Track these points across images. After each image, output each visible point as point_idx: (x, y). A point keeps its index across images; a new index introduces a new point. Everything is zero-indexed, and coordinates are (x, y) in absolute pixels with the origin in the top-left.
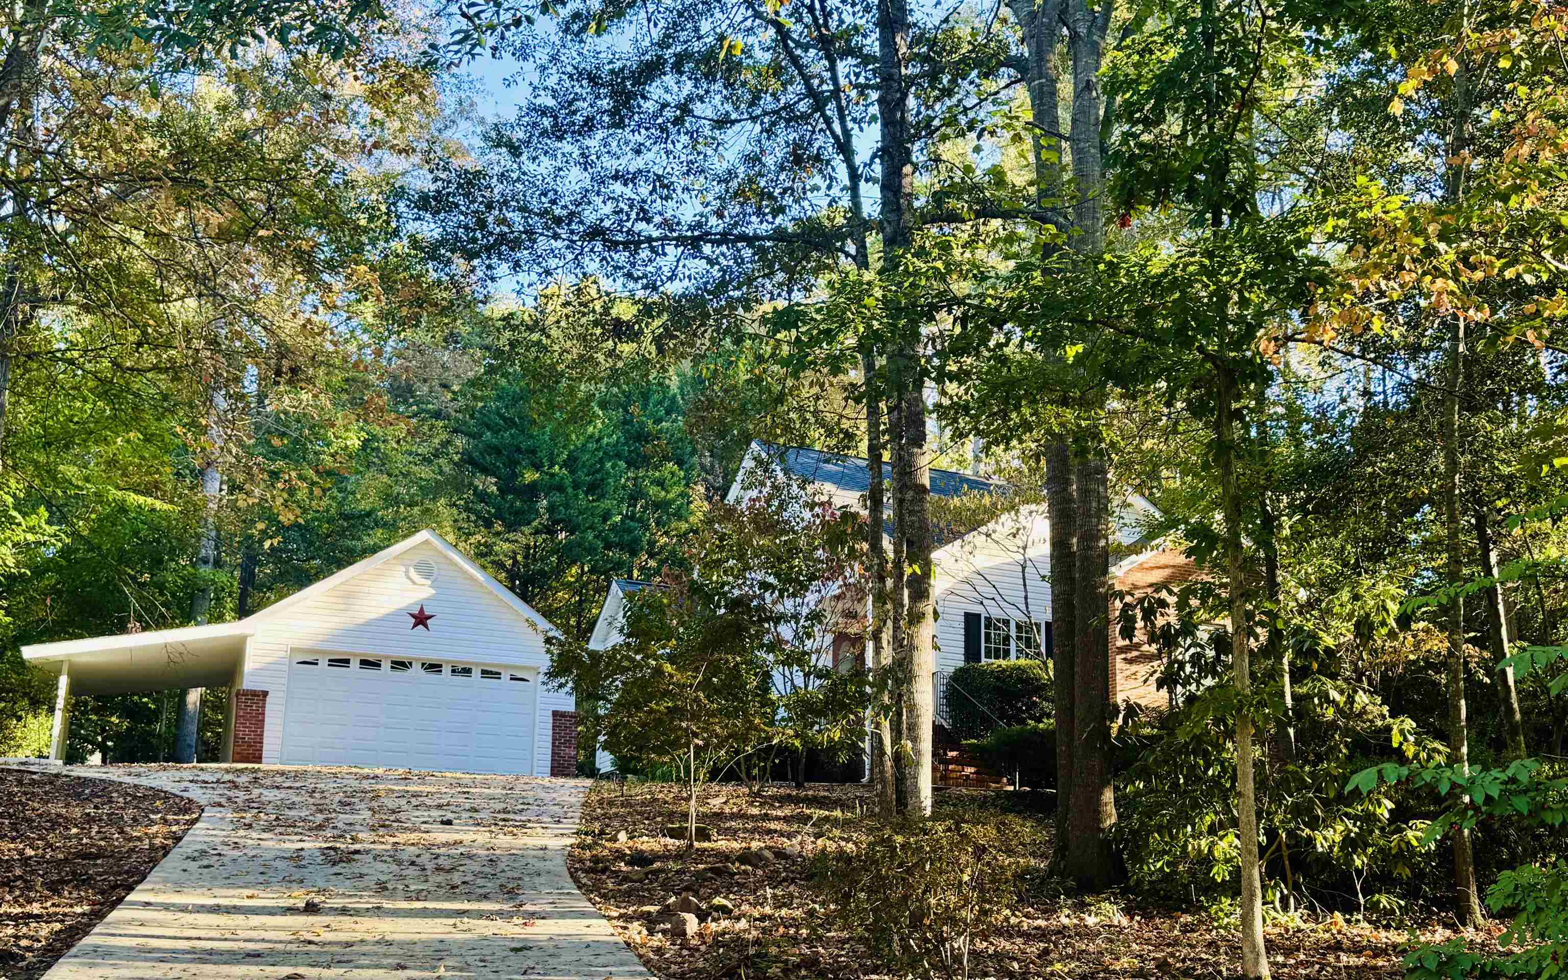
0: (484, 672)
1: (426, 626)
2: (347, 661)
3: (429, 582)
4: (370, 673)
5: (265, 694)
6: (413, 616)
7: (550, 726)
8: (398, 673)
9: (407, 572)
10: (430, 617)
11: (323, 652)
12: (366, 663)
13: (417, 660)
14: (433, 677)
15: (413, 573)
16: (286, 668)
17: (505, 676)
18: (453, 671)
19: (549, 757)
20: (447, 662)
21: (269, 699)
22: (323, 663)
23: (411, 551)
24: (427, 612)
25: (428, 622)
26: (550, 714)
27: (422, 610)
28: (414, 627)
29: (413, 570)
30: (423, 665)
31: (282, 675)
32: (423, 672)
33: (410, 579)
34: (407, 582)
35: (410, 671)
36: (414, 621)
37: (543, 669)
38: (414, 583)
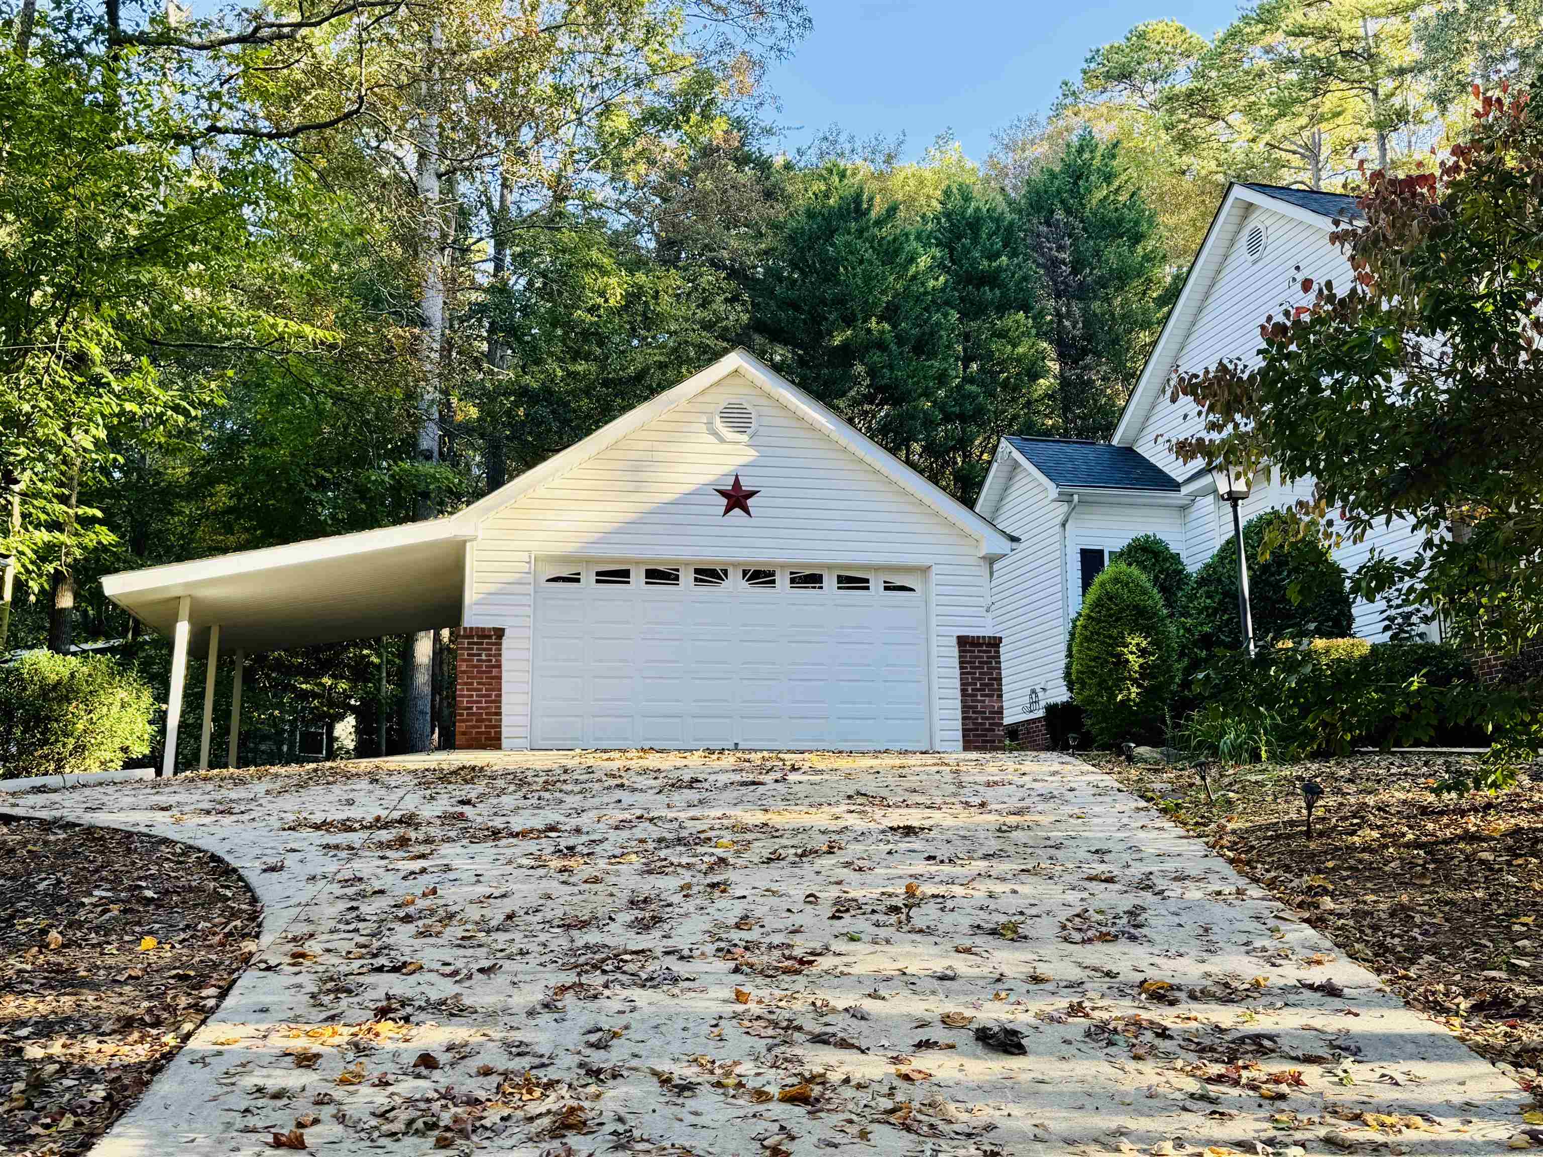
0: (840, 579)
1: (746, 511)
2: (626, 573)
3: (744, 438)
4: (662, 590)
5: (500, 633)
6: (723, 493)
7: (956, 663)
8: (704, 590)
9: (710, 423)
10: (752, 494)
11: (588, 561)
12: (655, 575)
13: (735, 565)
14: (761, 592)
15: (718, 424)
16: (531, 589)
17: (876, 585)
18: (793, 581)
19: (959, 714)
20: (783, 566)
21: (506, 642)
22: (588, 578)
23: (713, 390)
24: (746, 484)
25: (750, 502)
26: (954, 641)
27: (737, 480)
28: (727, 511)
29: (718, 420)
30: (745, 573)
31: (525, 600)
32: (745, 584)
33: (715, 434)
34: (712, 439)
35: (725, 584)
36: (724, 501)
37: (935, 570)
38: (722, 441)
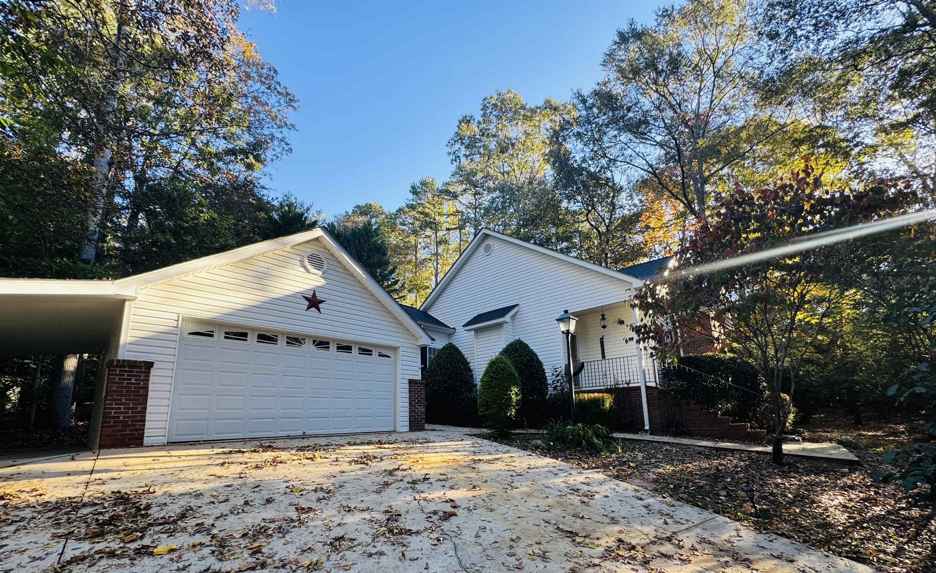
0: (360, 349)
1: (318, 309)
2: (245, 335)
3: (320, 273)
4: (266, 346)
5: (149, 365)
6: (307, 299)
7: (407, 391)
8: (291, 348)
9: (302, 261)
10: (322, 302)
11: (221, 325)
12: (263, 338)
13: (309, 337)
14: (322, 352)
15: (307, 263)
16: (177, 338)
17: (375, 353)
18: (338, 348)
19: (408, 414)
20: (334, 340)
21: (153, 372)
22: (219, 335)
23: (304, 245)
24: (319, 296)
25: (320, 305)
26: (407, 382)
27: (314, 293)
28: (308, 309)
29: (307, 260)
30: (314, 341)
31: (173, 344)
32: (315, 348)
33: (305, 267)
34: (302, 270)
35: (303, 346)
36: (307, 303)
37: (401, 349)
38: (308, 271)
